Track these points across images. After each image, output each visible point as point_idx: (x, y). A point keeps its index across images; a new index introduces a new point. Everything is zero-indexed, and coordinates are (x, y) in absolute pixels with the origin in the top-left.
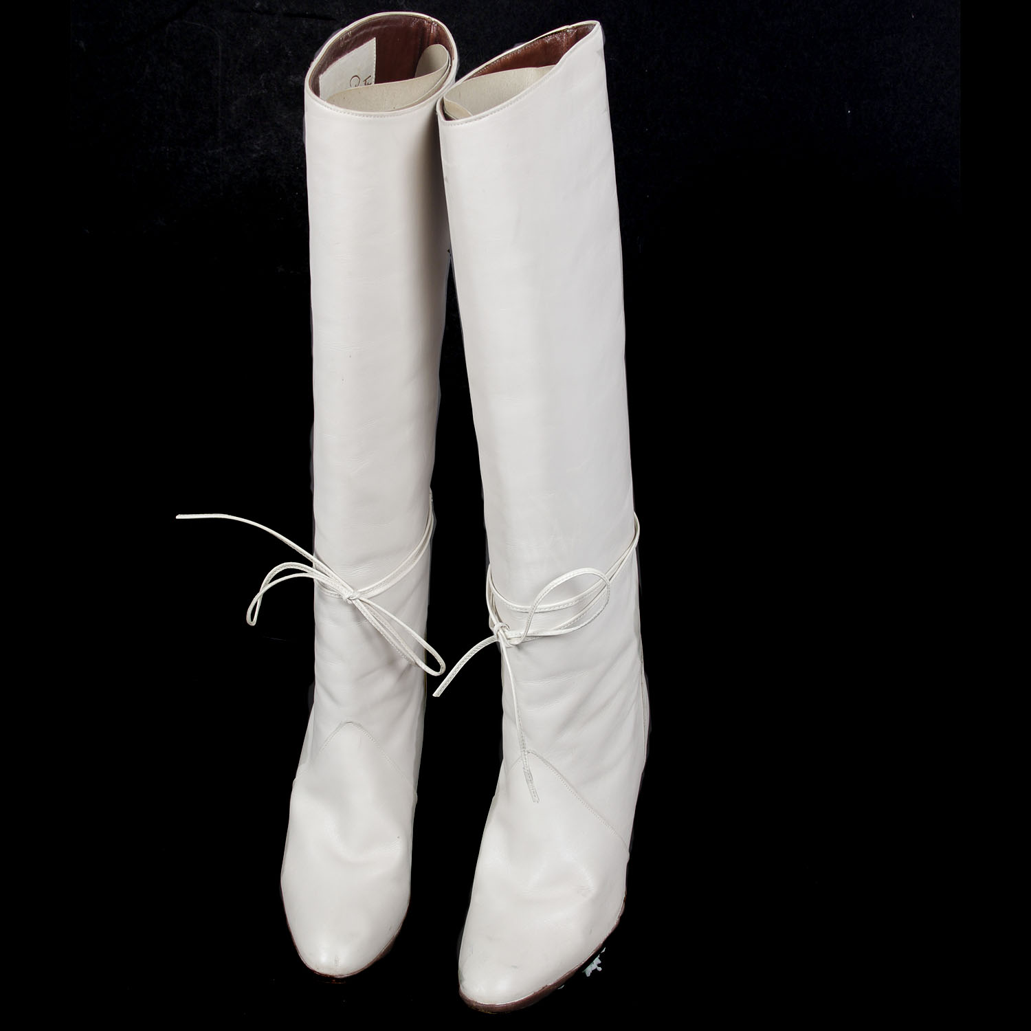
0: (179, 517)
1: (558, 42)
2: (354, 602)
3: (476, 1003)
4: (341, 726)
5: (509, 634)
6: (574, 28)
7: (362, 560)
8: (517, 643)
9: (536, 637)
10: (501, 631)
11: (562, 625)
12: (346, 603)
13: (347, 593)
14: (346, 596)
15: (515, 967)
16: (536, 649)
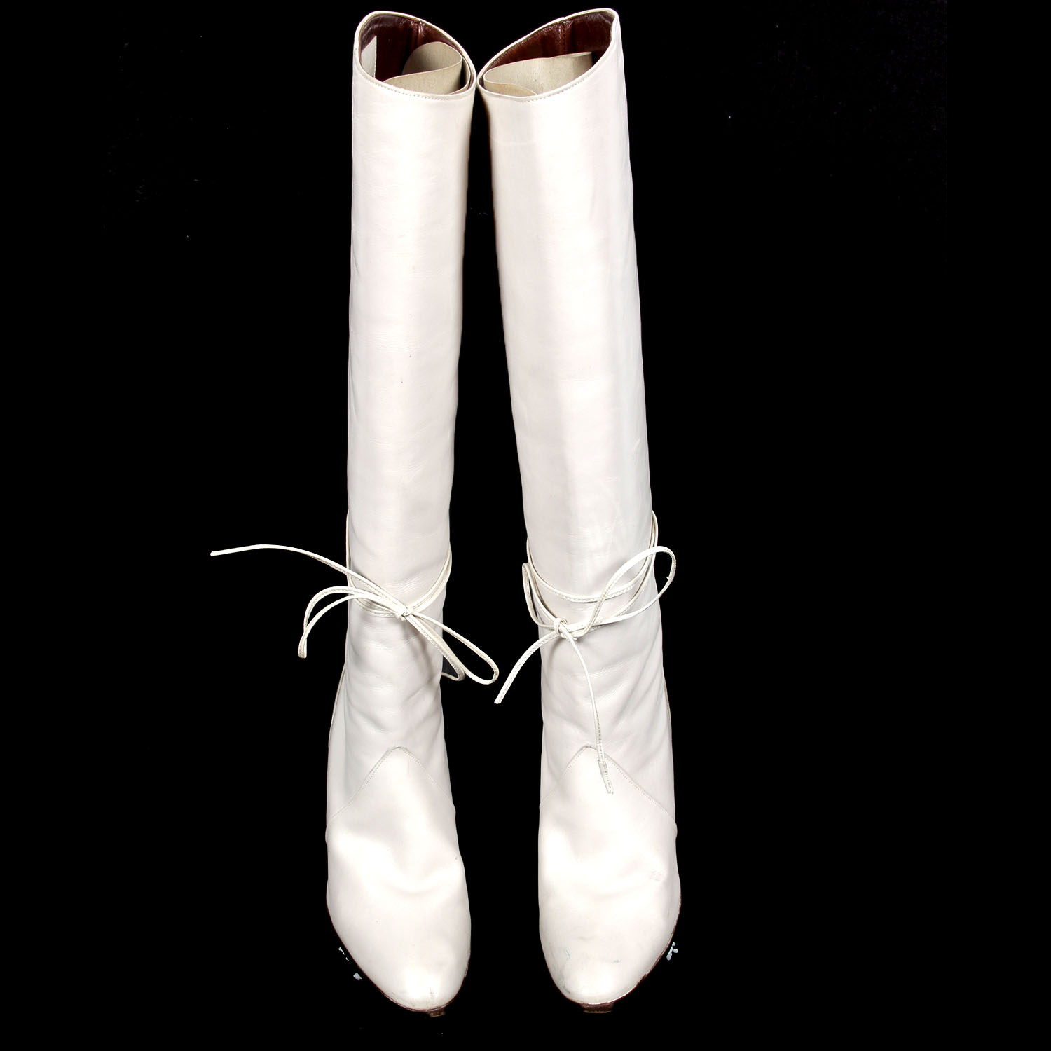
0: (213, 554)
1: (554, 34)
2: (407, 618)
3: (588, 1005)
4: (388, 752)
5: (571, 627)
6: (570, 19)
7: (412, 574)
8: (580, 634)
9: (598, 626)
10: (561, 625)
11: (621, 611)
12: (398, 621)
13: (399, 611)
14: (398, 615)
15: (618, 962)
16: (599, 640)
